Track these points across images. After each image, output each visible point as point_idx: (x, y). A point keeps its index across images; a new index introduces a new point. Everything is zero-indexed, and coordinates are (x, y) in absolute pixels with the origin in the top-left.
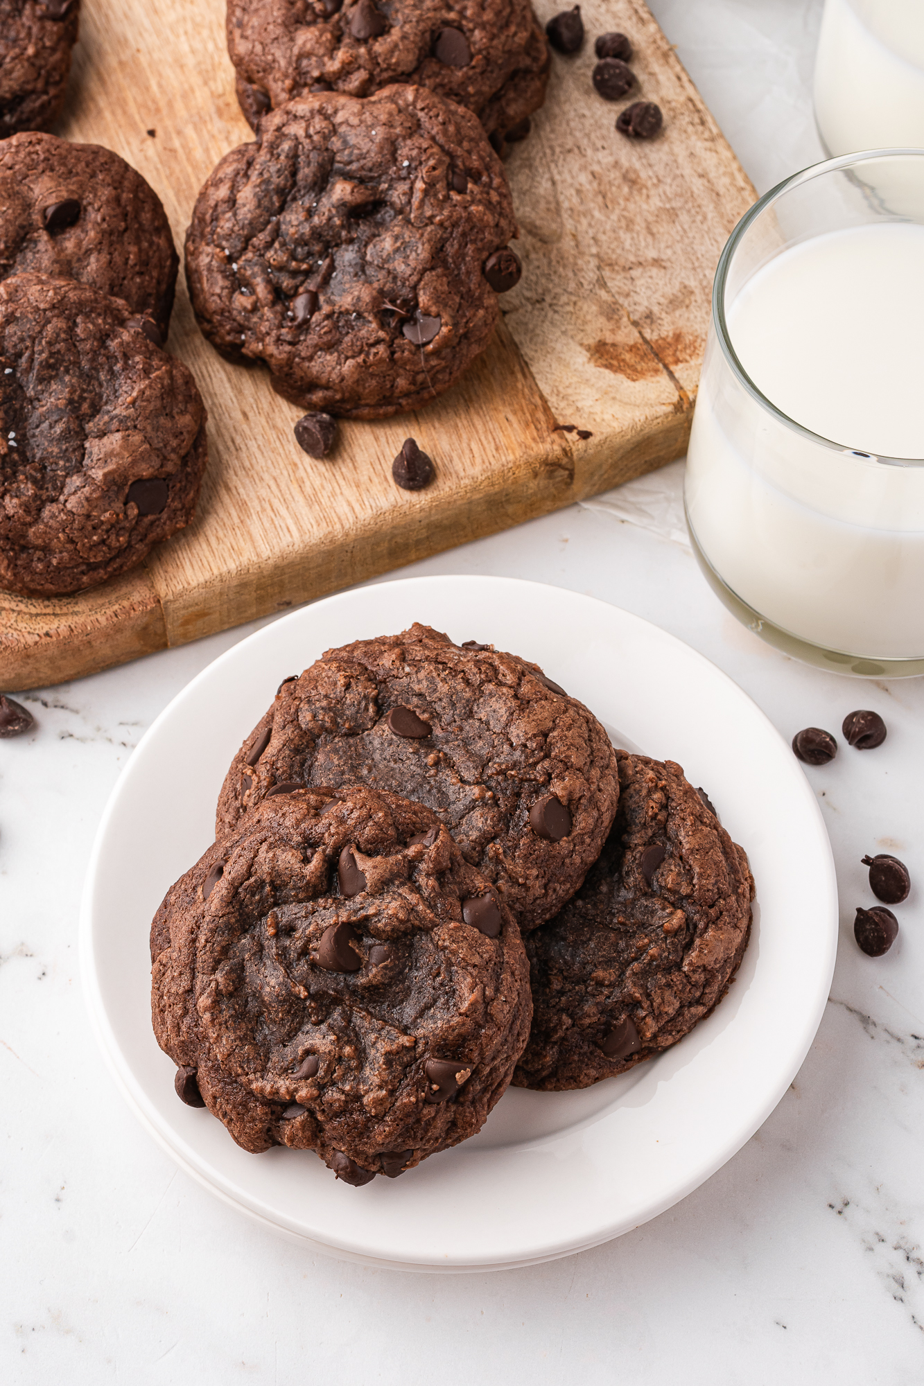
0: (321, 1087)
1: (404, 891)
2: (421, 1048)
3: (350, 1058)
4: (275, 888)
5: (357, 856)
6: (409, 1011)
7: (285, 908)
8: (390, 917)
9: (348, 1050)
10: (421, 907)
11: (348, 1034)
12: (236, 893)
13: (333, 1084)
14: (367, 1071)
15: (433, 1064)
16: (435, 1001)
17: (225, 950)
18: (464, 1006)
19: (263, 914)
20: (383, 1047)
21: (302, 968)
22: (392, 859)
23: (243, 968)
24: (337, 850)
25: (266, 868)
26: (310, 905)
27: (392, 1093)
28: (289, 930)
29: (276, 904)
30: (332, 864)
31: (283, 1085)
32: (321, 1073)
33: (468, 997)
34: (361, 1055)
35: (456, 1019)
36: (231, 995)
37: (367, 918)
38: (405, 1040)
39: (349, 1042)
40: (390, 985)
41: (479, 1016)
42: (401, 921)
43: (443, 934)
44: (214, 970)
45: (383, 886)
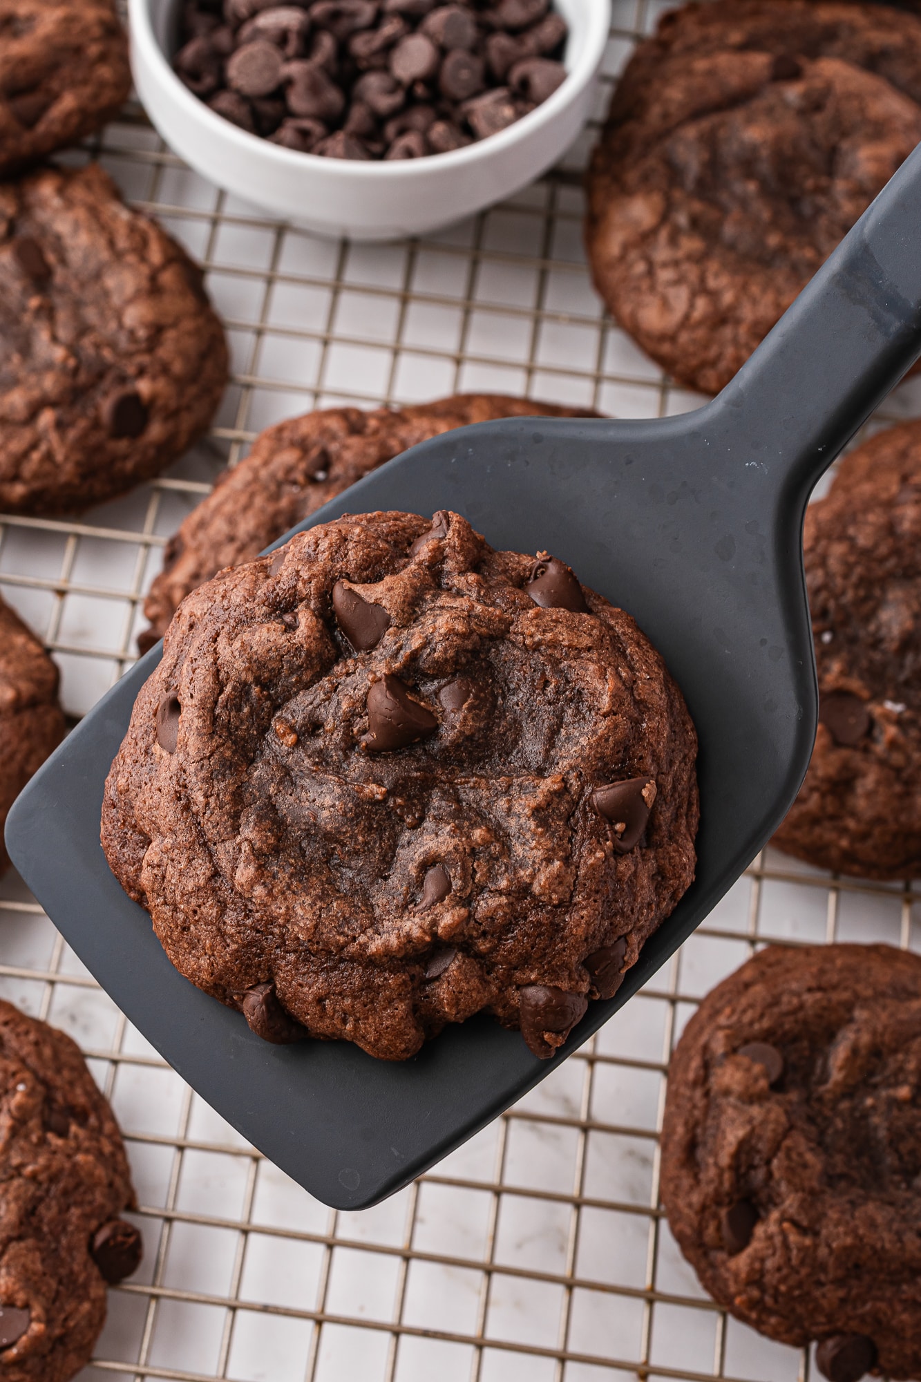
0: (467, 901)
1: (444, 600)
2: (574, 783)
3: (487, 844)
4: (264, 686)
5: (358, 588)
6: (532, 747)
7: (292, 705)
8: (446, 637)
9: (478, 834)
10: (479, 608)
11: (464, 816)
12: (215, 719)
13: (481, 889)
14: (519, 850)
15: (602, 795)
16: (560, 718)
17: (238, 797)
18: (605, 702)
19: (265, 729)
20: (524, 805)
21: (358, 764)
22: (404, 574)
23: (274, 808)
24: (325, 596)
25: (240, 664)
26: (325, 682)
27: (567, 860)
28: (314, 727)
29: (277, 707)
30: (327, 616)
31: (412, 926)
32: (457, 884)
33: (604, 692)
34: (499, 834)
35: (603, 725)
36: (276, 851)
37: (415, 656)
38: (549, 784)
39: (473, 825)
40: (489, 728)
41: (628, 706)
42: (464, 636)
43: (526, 627)
44: (236, 829)
45: (412, 610)
